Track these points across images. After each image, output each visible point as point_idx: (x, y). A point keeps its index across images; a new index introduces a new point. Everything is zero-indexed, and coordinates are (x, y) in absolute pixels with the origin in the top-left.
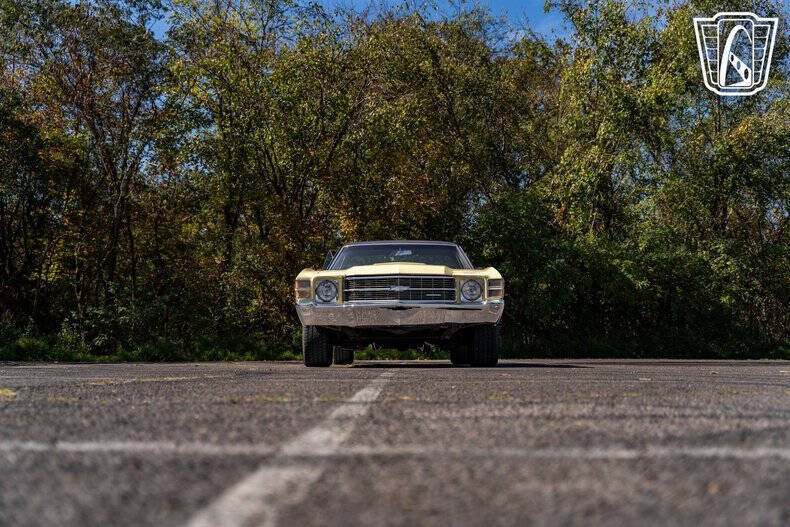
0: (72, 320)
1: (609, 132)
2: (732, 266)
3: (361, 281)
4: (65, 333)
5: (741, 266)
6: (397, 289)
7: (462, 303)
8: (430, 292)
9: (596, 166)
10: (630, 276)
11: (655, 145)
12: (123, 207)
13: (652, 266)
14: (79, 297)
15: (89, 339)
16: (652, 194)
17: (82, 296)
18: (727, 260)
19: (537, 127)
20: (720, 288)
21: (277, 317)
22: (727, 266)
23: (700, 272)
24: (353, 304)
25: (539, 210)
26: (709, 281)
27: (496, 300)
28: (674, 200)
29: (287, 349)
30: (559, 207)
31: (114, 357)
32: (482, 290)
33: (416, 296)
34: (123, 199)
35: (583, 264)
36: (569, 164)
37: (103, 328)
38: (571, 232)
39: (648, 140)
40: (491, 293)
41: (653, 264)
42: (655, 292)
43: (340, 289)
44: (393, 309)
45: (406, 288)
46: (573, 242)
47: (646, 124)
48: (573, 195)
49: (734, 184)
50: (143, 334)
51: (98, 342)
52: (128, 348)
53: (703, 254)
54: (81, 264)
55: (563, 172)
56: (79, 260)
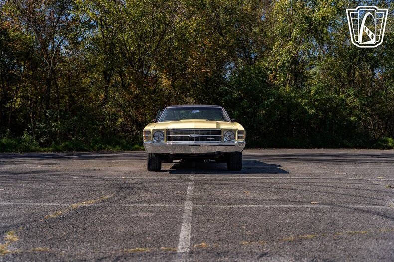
0: (29, 129)
1: (297, 34)
2: (357, 102)
3: (176, 131)
4: (26, 136)
5: (361, 102)
6: (193, 136)
7: (225, 142)
8: (210, 137)
9: (291, 53)
10: (306, 108)
11: (321, 42)
12: (52, 72)
13: (317, 102)
14: (31, 116)
15: (38, 138)
16: (318, 65)
17: (33, 115)
18: (355, 99)
19: (262, 30)
20: (350, 113)
21: (131, 127)
22: (354, 102)
23: (341, 105)
24: (172, 142)
25: (262, 74)
26: (345, 109)
27: (242, 141)
28: (329, 68)
29: (136, 144)
30: (272, 73)
31: (50, 149)
32: (235, 136)
33: (202, 139)
34: (52, 68)
35: (283, 101)
36: (277, 51)
37: (45, 133)
38: (277, 85)
39: (317, 39)
40: (239, 137)
41: (317, 101)
42: (318, 115)
43: (165, 135)
44: (191, 146)
45: (198, 135)
46: (278, 90)
47: (317, 31)
48: (279, 67)
49: (359, 60)
50: (65, 136)
51: (42, 140)
52: (58, 144)
53: (343, 96)
54: (32, 99)
55: (274, 55)
56: (31, 97)
